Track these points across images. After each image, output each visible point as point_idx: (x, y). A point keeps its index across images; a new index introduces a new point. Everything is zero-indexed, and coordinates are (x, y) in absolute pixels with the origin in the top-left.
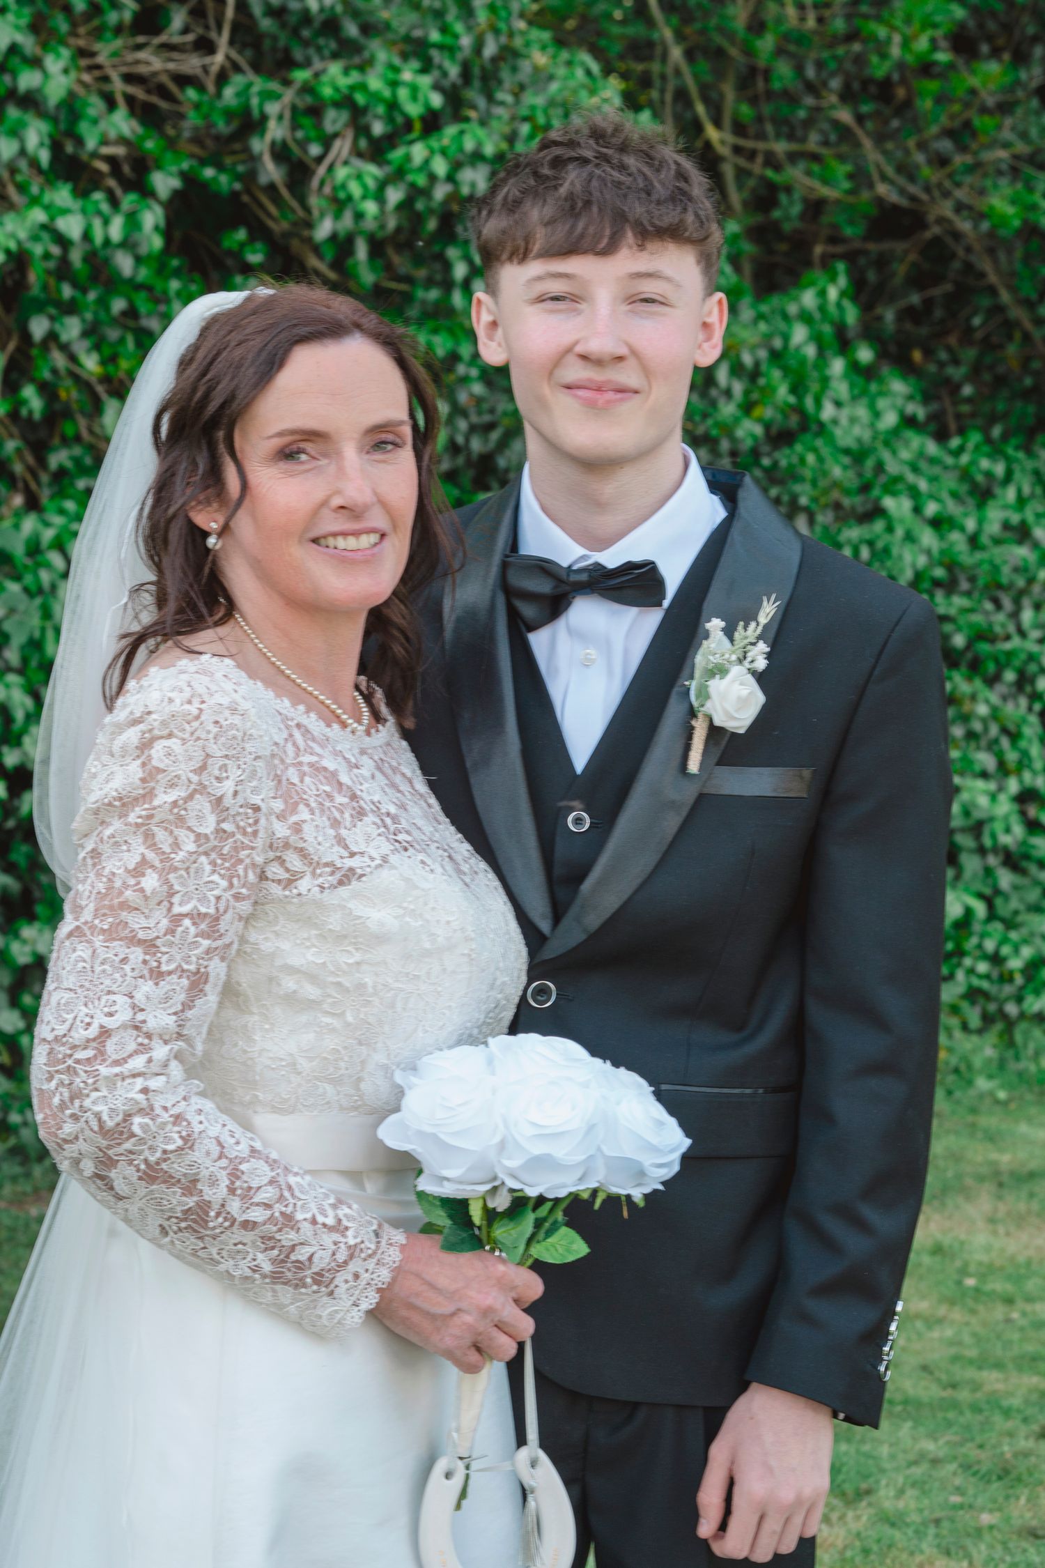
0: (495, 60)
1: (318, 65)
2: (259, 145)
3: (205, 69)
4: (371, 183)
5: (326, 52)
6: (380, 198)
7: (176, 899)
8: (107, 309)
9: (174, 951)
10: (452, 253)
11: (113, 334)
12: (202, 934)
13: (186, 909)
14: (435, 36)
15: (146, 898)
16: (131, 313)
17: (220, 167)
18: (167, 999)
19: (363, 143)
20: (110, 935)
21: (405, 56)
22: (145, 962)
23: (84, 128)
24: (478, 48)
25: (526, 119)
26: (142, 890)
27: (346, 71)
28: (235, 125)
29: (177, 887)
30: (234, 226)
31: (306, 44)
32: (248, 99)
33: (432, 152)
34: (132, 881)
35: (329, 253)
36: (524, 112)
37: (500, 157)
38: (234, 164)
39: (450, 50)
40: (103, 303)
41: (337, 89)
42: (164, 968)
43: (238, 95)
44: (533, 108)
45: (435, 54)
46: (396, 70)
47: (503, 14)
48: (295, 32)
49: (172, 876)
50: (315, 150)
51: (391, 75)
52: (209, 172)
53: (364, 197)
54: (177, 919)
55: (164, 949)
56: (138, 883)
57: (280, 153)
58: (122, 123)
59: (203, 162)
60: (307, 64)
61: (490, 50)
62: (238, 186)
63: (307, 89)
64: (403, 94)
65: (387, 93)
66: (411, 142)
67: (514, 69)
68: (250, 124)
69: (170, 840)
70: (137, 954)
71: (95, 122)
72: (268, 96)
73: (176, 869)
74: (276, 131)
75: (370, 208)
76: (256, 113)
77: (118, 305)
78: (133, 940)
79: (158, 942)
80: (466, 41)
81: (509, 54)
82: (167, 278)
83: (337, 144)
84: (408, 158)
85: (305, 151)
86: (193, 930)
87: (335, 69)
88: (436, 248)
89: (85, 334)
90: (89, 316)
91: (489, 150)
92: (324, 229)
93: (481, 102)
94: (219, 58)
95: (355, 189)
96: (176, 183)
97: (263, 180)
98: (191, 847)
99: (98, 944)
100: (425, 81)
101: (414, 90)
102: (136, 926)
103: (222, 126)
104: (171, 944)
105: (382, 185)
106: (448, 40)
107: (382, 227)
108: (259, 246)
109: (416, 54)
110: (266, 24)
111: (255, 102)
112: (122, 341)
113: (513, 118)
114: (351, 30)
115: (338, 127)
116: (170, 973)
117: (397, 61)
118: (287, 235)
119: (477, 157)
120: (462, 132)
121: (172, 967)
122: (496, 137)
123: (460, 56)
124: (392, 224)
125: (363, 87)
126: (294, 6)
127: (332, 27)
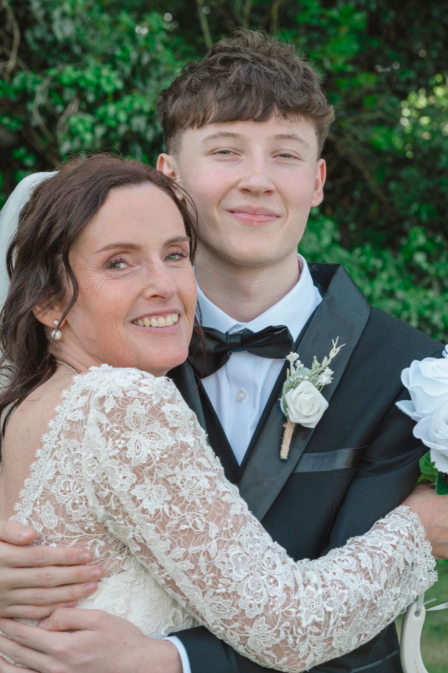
0: (149, 65)
1: (60, 67)
2: (32, 107)
3: (5, 70)
4: (88, 125)
5: (64, 61)
6: (92, 131)
14: (118, 53)
17: (11, 117)
19: (84, 106)
21: (103, 63)
24: (140, 58)
27: (75, 69)
28: (19, 97)
30: (19, 147)
31: (54, 56)
32: (26, 84)
33: (118, 109)
37: (151, 112)
38: (18, 116)
39: (126, 59)
41: (71, 79)
43: (21, 82)
45: (119, 62)
46: (99, 69)
47: (152, 41)
48: (49, 51)
50: (60, 108)
51: (97, 72)
52: (7, 121)
53: (85, 132)
57: (42, 110)
60: (55, 66)
61: (146, 59)
62: (21, 127)
63: (56, 79)
64: (103, 82)
65: (95, 81)
66: (108, 105)
67: (157, 69)
68: (26, 96)
72: (36, 82)
74: (40, 99)
75: (88, 137)
76: (30, 90)
80: (134, 55)
81: (155, 63)
83: (70, 106)
84: (106, 113)
85: (55, 109)
87: (69, 69)
92: (65, 148)
93: (141, 86)
94: (11, 64)
95: (80, 128)
97: (33, 124)
100: (114, 75)
101: (109, 80)
103: (13, 97)
105: (93, 126)
106: (125, 55)
107: (94, 146)
108: (31, 156)
109: (109, 62)
110: (35, 47)
111: (29, 85)
114: (77, 50)
115: (71, 97)
117: (99, 65)
118: (44, 151)
119: (140, 112)
120: (133, 100)
122: (149, 102)
123: (131, 63)
124: (98, 145)
125: (83, 78)
126: (49, 38)
127: (67, 47)
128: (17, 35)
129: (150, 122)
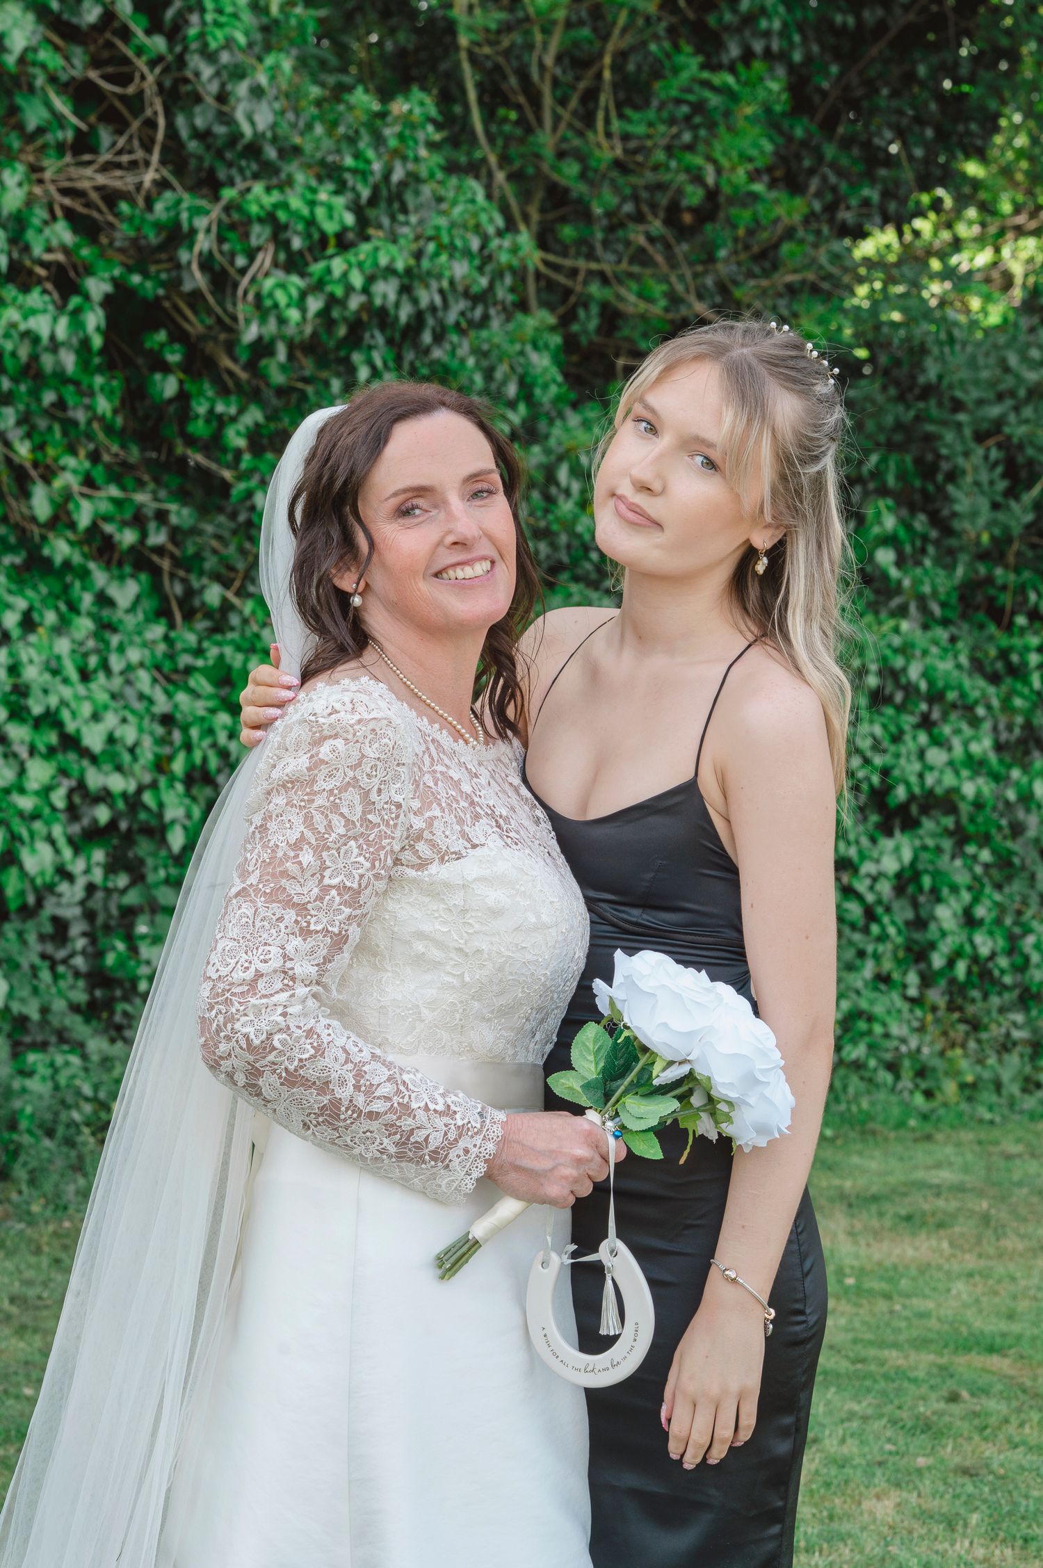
0: (403, 184)
1: (240, 185)
2: (187, 256)
3: (139, 186)
4: (294, 293)
5: (248, 173)
6: (302, 305)
7: (327, 873)
8: (39, 400)
9: (320, 915)
10: (357, 357)
11: (42, 423)
12: (345, 903)
13: (335, 881)
14: (349, 161)
15: (303, 870)
16: (61, 404)
17: (145, 274)
18: (312, 952)
19: (282, 257)
20: (271, 897)
21: (320, 179)
22: (296, 922)
23: (30, 235)
24: (387, 173)
25: (430, 239)
26: (300, 863)
27: (268, 190)
28: (163, 235)
29: (328, 863)
30: (156, 328)
31: (230, 165)
32: (178, 214)
33: (350, 265)
34: (292, 854)
35: (244, 357)
36: (430, 232)
37: (408, 271)
38: (158, 272)
39: (363, 174)
40: (35, 394)
41: (262, 207)
42: (312, 927)
43: (167, 209)
44: (438, 228)
45: (348, 176)
46: (314, 191)
47: (411, 143)
48: (219, 154)
49: (325, 854)
51: (309, 196)
52: (136, 279)
53: (288, 306)
54: (326, 889)
55: (313, 912)
56: (297, 856)
57: (207, 264)
58: (62, 233)
59: (130, 269)
60: (231, 183)
61: (398, 175)
62: (161, 292)
63: (233, 206)
64: (320, 212)
65: (305, 212)
66: (331, 257)
67: (417, 193)
68: (177, 235)
69: (325, 823)
70: (290, 915)
71: (40, 231)
72: (196, 211)
73: (329, 848)
74: (203, 243)
75: (294, 315)
76: (185, 226)
77: (49, 397)
78: (289, 903)
79: (309, 906)
80: (377, 167)
81: (414, 179)
82: (92, 374)
83: (260, 257)
84: (329, 271)
85: (232, 263)
86: (337, 899)
87: (258, 188)
88: (342, 353)
89: (19, 423)
90: (21, 407)
91: (400, 265)
92: (251, 333)
93: (386, 221)
94: (149, 177)
95: (280, 298)
96: (108, 288)
97: (187, 287)
98: (342, 831)
99: (260, 904)
100: (340, 201)
101: (330, 208)
102: (293, 892)
103: (153, 237)
104: (319, 909)
105: (303, 295)
106: (361, 166)
107: (301, 332)
108: (177, 347)
109: (330, 177)
110: (193, 146)
111: (184, 216)
112: (50, 429)
113: (418, 238)
114: (271, 153)
115: (261, 241)
116: (317, 932)
117: (314, 183)
118: (202, 338)
119: (390, 271)
120: (377, 249)
121: (319, 927)
122: (406, 254)
123: (371, 180)
124: (308, 330)
125: (285, 205)
126: (220, 130)
127: (253, 150)
128: (161, 122)
129: (405, 290)
